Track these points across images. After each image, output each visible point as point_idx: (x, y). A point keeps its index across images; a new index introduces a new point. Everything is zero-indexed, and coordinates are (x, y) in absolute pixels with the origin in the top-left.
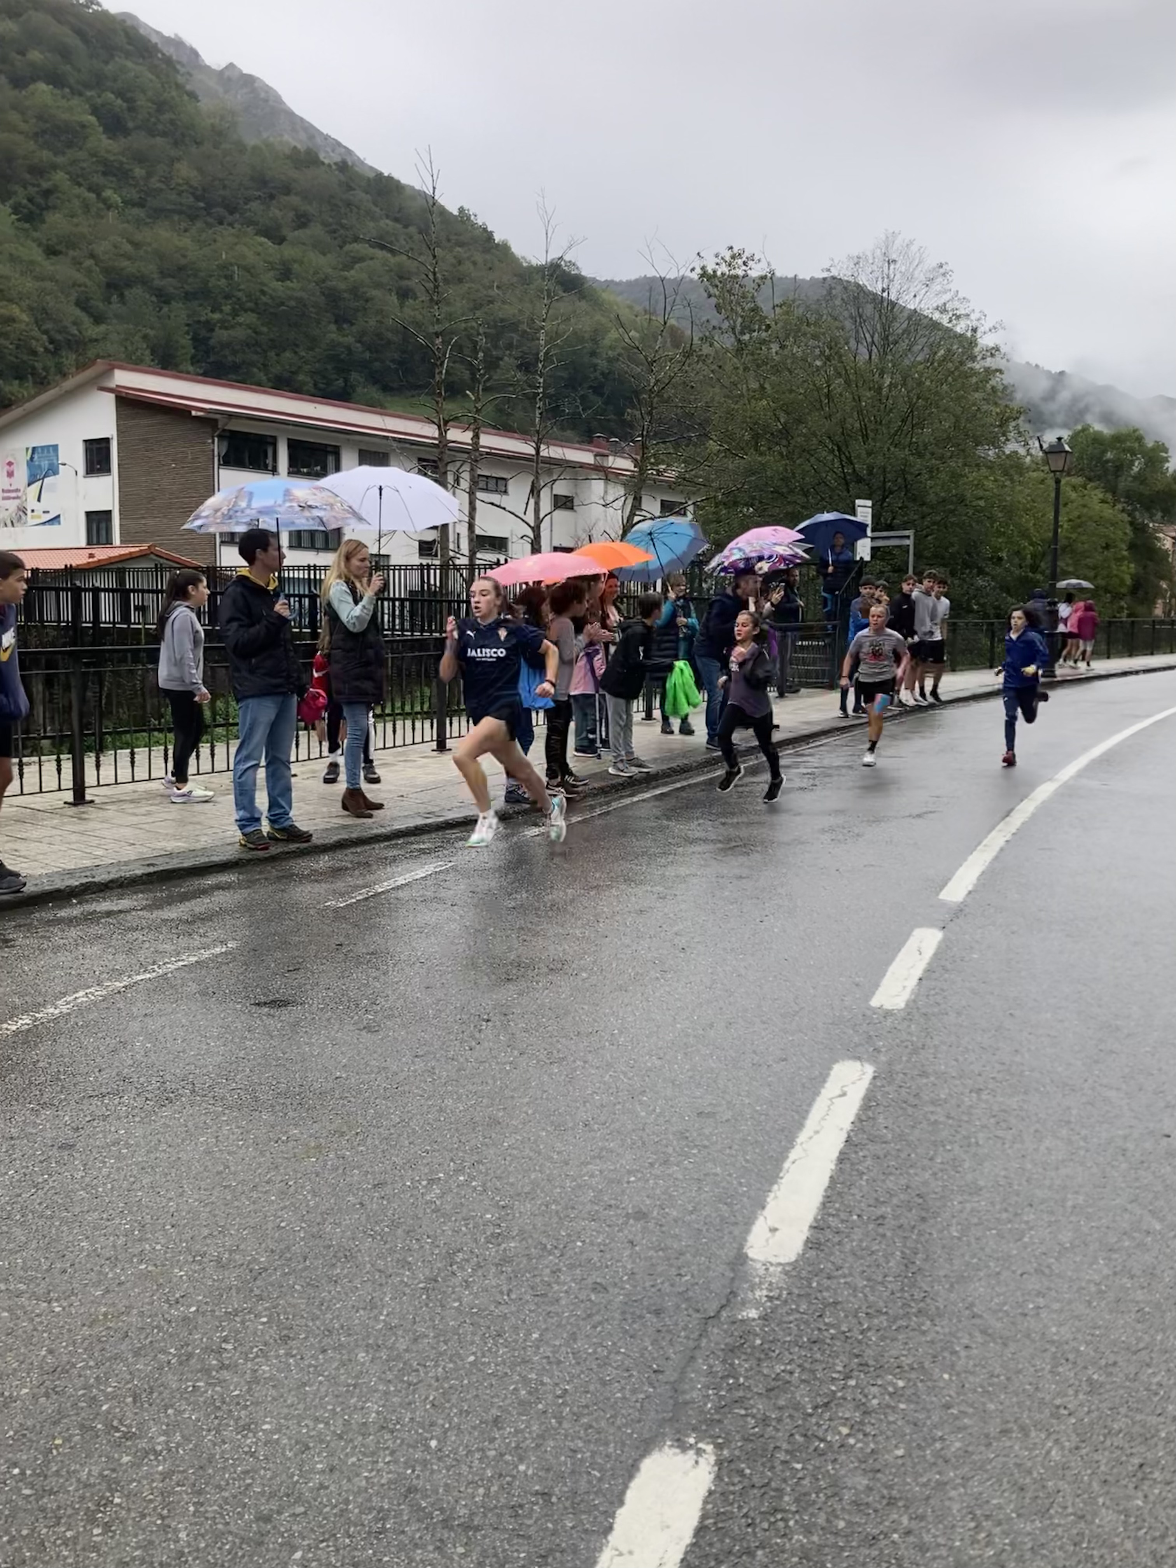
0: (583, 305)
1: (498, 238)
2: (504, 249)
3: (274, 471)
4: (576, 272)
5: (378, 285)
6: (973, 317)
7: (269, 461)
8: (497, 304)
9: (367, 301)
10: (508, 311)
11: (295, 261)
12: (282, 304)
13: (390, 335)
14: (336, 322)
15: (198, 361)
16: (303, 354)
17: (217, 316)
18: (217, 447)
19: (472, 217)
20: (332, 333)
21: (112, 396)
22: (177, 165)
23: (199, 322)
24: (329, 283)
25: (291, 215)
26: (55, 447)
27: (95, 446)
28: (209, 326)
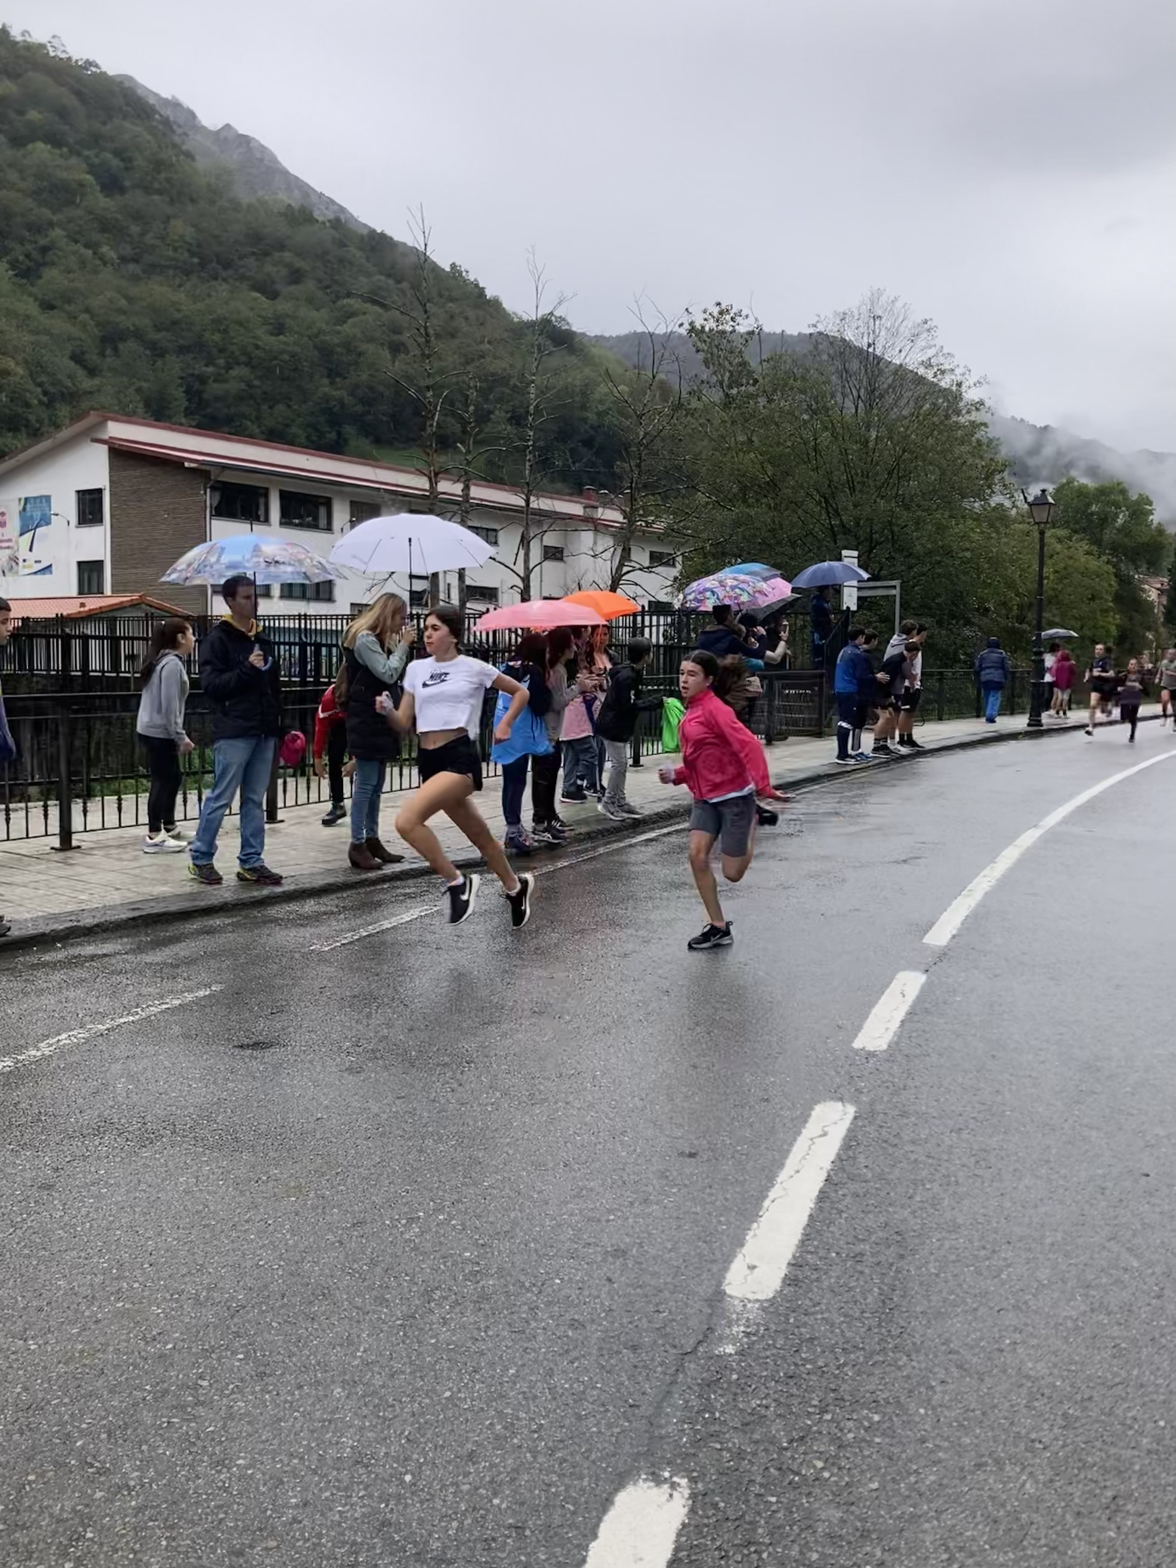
0: (573, 360)
1: (489, 294)
2: (496, 304)
3: (267, 521)
4: (566, 327)
5: (371, 340)
6: (958, 371)
7: (261, 512)
8: (488, 359)
9: (360, 354)
10: (497, 366)
11: (288, 316)
12: (275, 358)
13: (381, 388)
14: (329, 376)
15: (191, 413)
16: (296, 407)
17: (210, 369)
18: (209, 499)
19: (464, 274)
20: (325, 387)
21: (105, 448)
22: (173, 222)
23: (193, 375)
24: (322, 337)
25: (284, 272)
26: (48, 498)
27: (87, 497)
28: (202, 379)
